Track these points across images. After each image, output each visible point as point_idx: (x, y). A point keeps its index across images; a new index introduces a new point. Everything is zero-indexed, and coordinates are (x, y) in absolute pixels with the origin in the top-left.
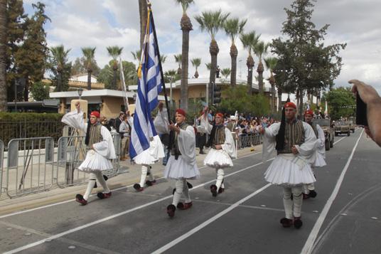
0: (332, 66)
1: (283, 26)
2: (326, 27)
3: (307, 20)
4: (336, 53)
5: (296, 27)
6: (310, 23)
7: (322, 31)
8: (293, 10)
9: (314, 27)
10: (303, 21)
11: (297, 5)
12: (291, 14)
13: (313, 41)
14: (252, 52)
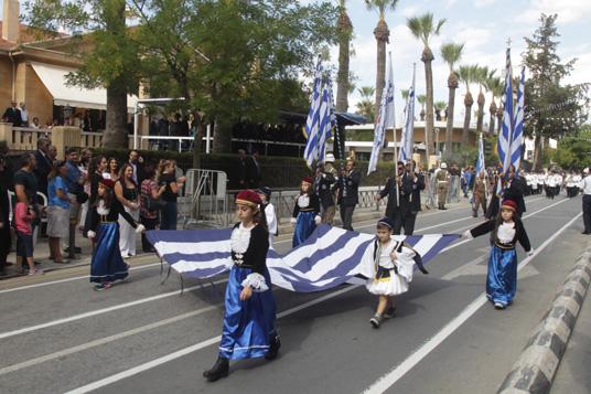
0: (579, 108)
1: (522, 59)
2: (573, 62)
3: (551, 52)
4: (584, 93)
5: (537, 62)
6: (554, 56)
7: (568, 66)
8: (535, 40)
9: (559, 60)
10: (546, 52)
11: (540, 35)
12: (532, 45)
13: (558, 78)
14: (484, 89)
